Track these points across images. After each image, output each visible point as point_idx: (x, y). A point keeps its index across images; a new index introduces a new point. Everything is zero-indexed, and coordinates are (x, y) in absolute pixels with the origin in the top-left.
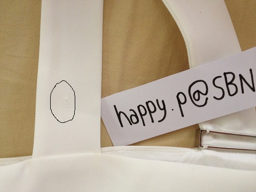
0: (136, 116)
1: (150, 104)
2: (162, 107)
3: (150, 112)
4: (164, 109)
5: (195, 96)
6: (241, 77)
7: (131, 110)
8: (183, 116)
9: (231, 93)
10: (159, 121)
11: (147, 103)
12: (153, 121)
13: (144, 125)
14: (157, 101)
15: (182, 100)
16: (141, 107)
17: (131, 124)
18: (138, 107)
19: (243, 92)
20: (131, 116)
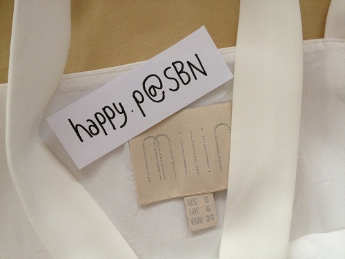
0: (95, 126)
1: (107, 110)
2: (121, 111)
3: (110, 119)
4: (123, 111)
5: (151, 92)
6: (189, 64)
7: (88, 121)
8: (144, 115)
9: (186, 82)
10: (121, 127)
11: (104, 109)
12: (114, 128)
13: (106, 134)
14: (114, 104)
15: (140, 99)
16: (98, 115)
17: (92, 137)
18: (96, 115)
19: (196, 79)
20: (90, 126)
